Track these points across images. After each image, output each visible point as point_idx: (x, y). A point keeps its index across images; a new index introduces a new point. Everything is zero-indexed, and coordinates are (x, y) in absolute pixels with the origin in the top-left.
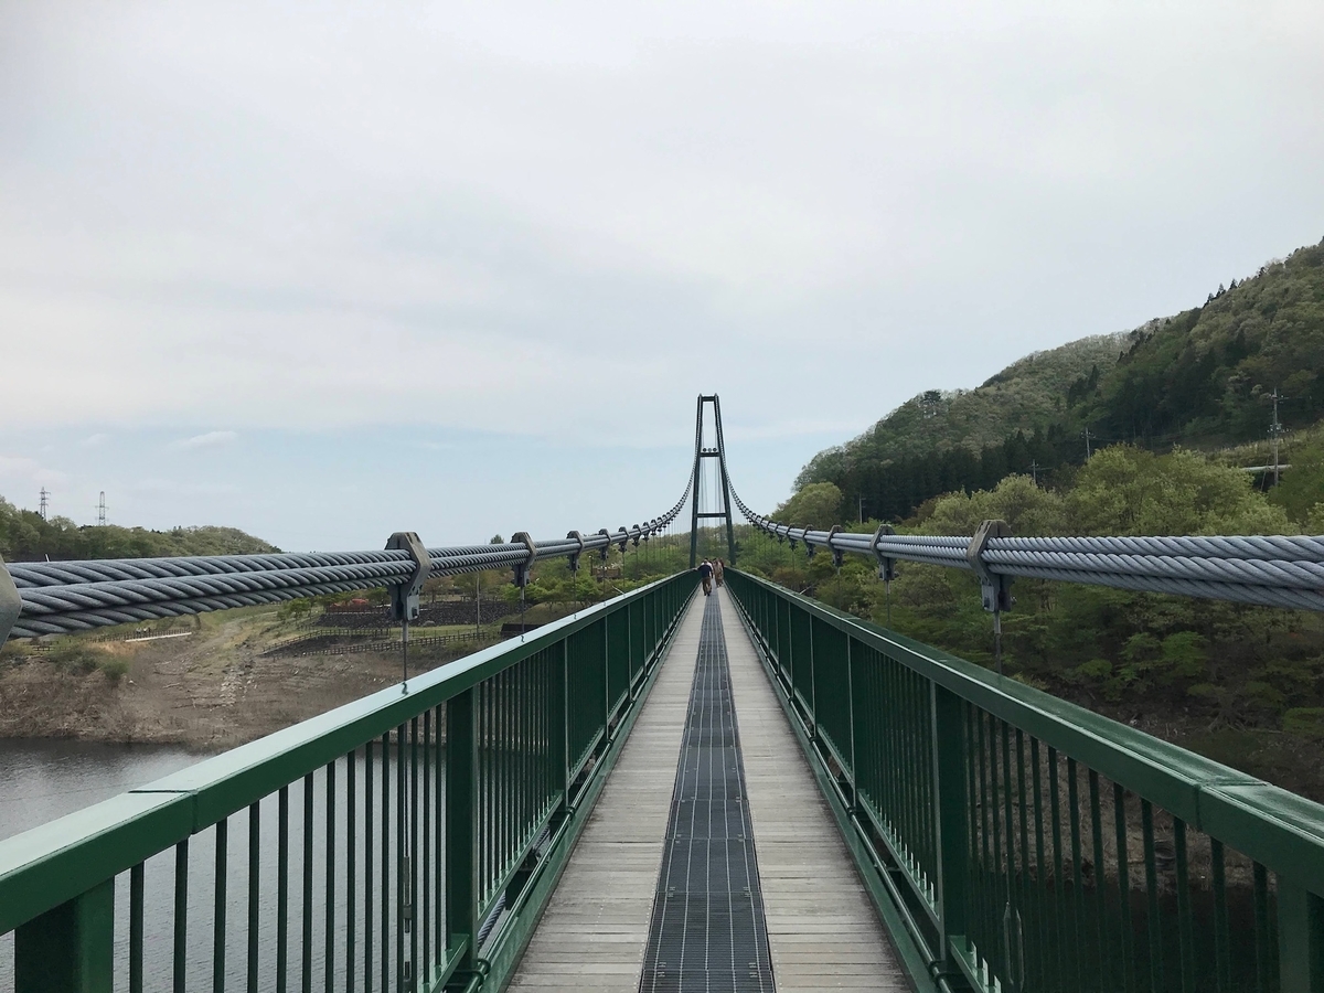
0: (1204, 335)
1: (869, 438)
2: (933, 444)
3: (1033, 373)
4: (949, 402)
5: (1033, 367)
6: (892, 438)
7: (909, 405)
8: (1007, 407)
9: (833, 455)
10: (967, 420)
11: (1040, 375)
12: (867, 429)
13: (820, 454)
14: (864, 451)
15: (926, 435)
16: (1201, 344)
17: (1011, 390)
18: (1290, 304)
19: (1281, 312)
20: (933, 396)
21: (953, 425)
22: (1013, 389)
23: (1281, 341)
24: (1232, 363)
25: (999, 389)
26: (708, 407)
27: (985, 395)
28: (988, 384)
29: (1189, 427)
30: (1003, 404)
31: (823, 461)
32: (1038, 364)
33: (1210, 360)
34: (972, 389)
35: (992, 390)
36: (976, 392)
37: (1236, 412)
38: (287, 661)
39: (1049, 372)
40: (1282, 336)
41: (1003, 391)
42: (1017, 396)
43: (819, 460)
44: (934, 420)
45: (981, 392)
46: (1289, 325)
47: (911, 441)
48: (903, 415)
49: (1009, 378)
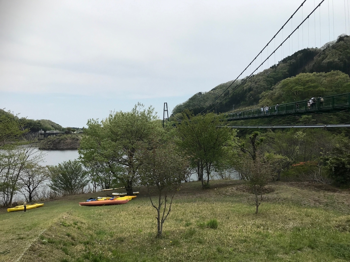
0: (246, 86)
1: (187, 102)
2: (200, 104)
4: (203, 94)
5: (221, 87)
6: (192, 102)
7: (195, 95)
8: (215, 96)
9: (180, 106)
10: (207, 98)
11: (222, 89)
14: (186, 105)
15: (199, 102)
16: (245, 88)
18: (259, 82)
19: (257, 83)
20: (200, 93)
21: (204, 99)
22: (217, 92)
23: (256, 89)
24: (249, 92)
25: (214, 92)
26: (166, 104)
27: (211, 93)
28: (212, 90)
29: (242, 103)
30: (214, 95)
31: (178, 107)
32: (223, 86)
33: (246, 91)
35: (212, 92)
36: (209, 93)
37: (248, 101)
39: (224, 88)
40: (257, 88)
41: (215, 92)
42: (217, 93)
44: (200, 98)
45: (210, 92)
46: (258, 86)
47: (196, 103)
48: (194, 97)
49: (216, 89)
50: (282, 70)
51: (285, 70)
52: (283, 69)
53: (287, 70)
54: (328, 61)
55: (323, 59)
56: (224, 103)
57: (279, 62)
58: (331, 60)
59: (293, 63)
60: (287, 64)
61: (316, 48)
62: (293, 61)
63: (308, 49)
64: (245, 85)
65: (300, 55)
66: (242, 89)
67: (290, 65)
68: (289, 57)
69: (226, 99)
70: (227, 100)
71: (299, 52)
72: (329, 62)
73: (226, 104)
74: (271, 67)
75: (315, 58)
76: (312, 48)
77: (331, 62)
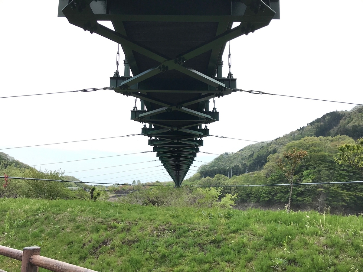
1: (213, 162)
3: (249, 149)
4: (230, 155)
5: (249, 148)
6: (217, 163)
7: (221, 155)
8: (242, 157)
9: (205, 165)
10: (233, 159)
11: (251, 150)
12: (212, 160)
13: (202, 165)
15: (224, 162)
16: (269, 150)
17: (243, 153)
19: (282, 145)
20: (226, 154)
21: (230, 160)
22: (244, 153)
28: (240, 151)
30: (241, 156)
32: (251, 147)
33: (270, 153)
34: (235, 152)
35: (240, 153)
38: (114, 198)
39: (252, 149)
41: (242, 153)
42: (245, 154)
43: (202, 166)
44: (226, 159)
45: (237, 153)
47: (221, 163)
48: (220, 157)
49: (244, 150)
50: (308, 133)
51: (312, 132)
52: (310, 131)
53: (314, 133)
54: (353, 124)
55: (349, 122)
56: (249, 165)
57: (308, 124)
58: (356, 124)
59: (320, 125)
60: (315, 127)
61: (346, 111)
62: (321, 123)
63: (337, 112)
64: (270, 146)
65: (327, 118)
66: (267, 151)
67: (318, 128)
68: (318, 119)
69: (251, 160)
70: (252, 162)
71: (327, 114)
72: (354, 126)
73: (250, 165)
74: (298, 130)
75: (341, 121)
76: (342, 111)
77: (356, 125)
